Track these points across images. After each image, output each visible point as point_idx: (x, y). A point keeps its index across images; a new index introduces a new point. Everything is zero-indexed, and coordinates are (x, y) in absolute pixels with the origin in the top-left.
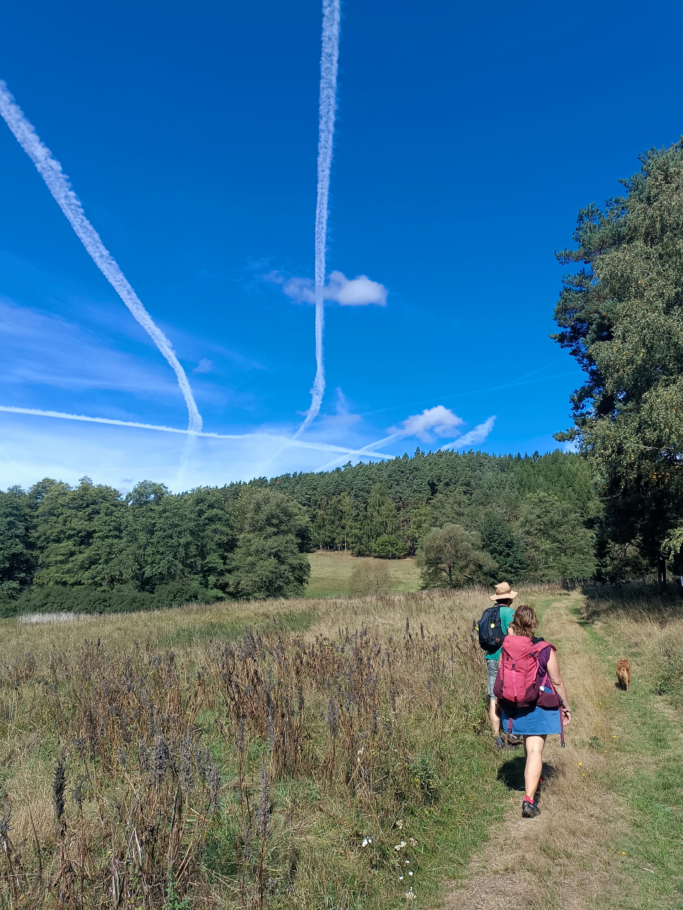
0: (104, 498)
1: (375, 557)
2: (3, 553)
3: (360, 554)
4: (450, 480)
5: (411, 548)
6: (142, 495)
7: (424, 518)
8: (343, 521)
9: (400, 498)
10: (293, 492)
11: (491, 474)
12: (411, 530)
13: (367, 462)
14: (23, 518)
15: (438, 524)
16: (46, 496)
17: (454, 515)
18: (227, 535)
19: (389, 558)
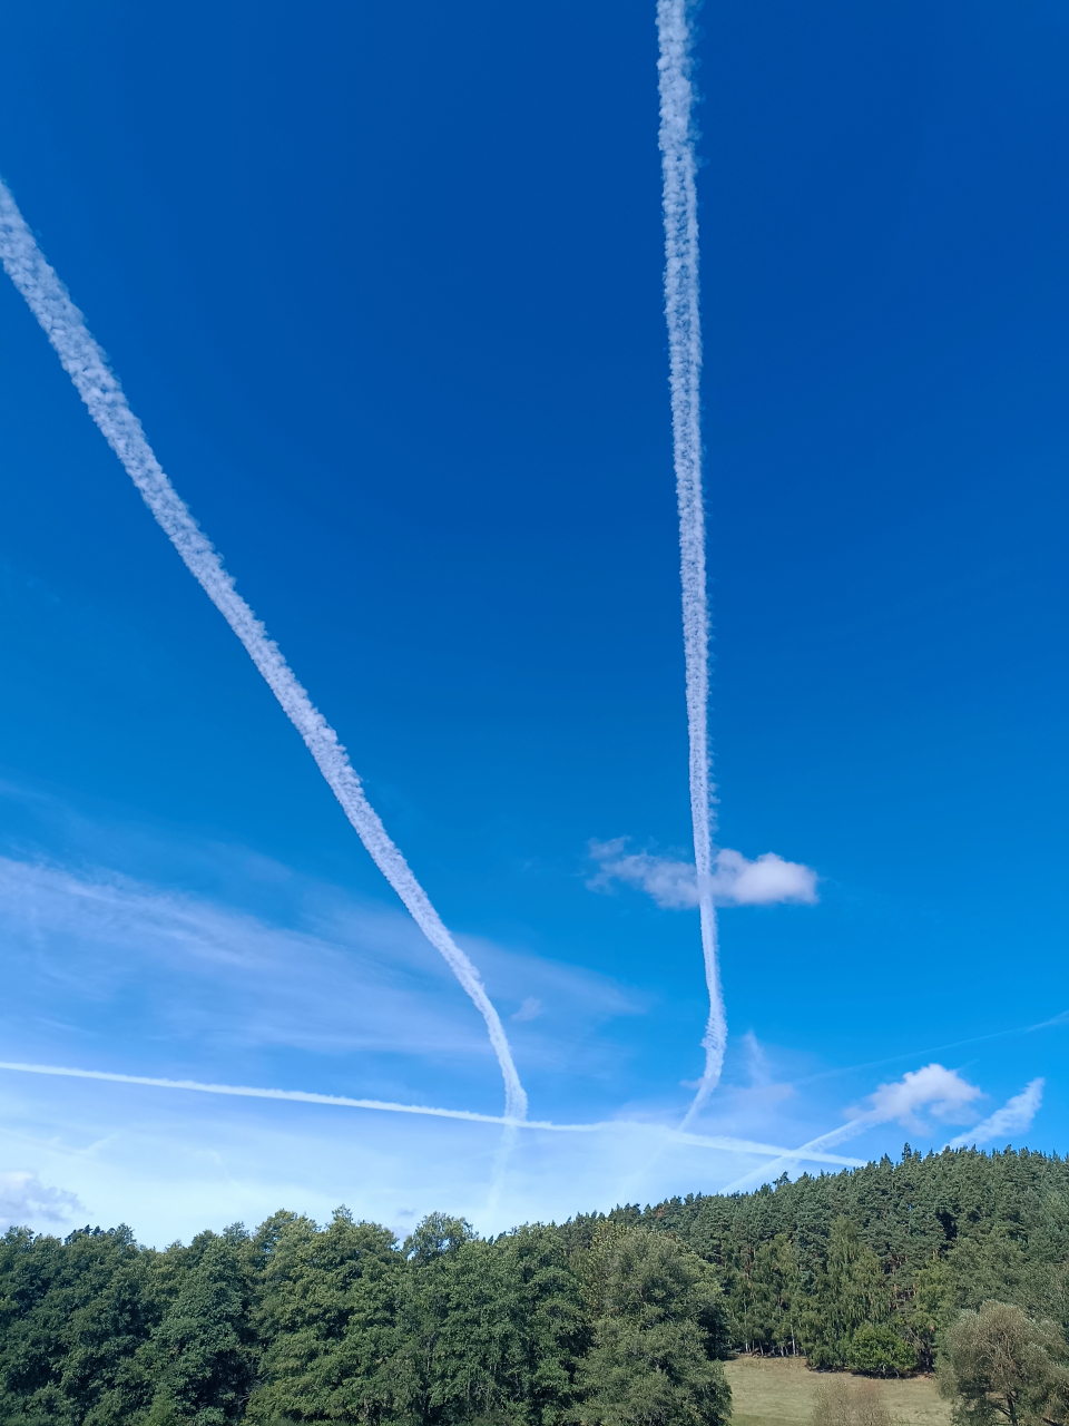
0: (369, 1246)
1: (856, 1373)
2: (204, 1351)
3: (824, 1365)
4: (978, 1208)
5: (923, 1353)
6: (430, 1241)
7: (939, 1288)
8: (785, 1294)
9: (888, 1246)
10: (688, 1233)
11: (1056, 1194)
12: (918, 1315)
13: (816, 1175)
14: (243, 1283)
15: (970, 1300)
16: (278, 1243)
17: (999, 1283)
18: (575, 1318)
19: (883, 1377)
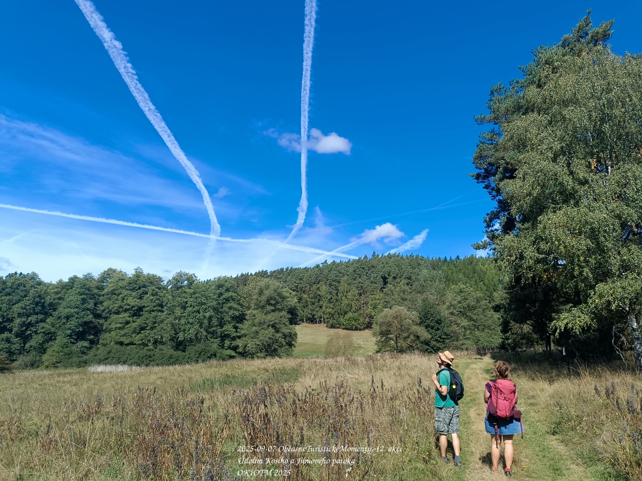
0: (151, 283)
1: (343, 329)
2: (78, 321)
3: (332, 327)
4: (397, 275)
5: (369, 323)
6: (179, 281)
7: (378, 302)
8: (321, 303)
9: (362, 287)
10: (286, 281)
11: (426, 271)
12: (369, 310)
13: (338, 261)
14: (93, 296)
15: (388, 305)
16: (110, 281)
17: (400, 300)
18: (239, 310)
19: (353, 330)
